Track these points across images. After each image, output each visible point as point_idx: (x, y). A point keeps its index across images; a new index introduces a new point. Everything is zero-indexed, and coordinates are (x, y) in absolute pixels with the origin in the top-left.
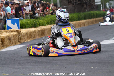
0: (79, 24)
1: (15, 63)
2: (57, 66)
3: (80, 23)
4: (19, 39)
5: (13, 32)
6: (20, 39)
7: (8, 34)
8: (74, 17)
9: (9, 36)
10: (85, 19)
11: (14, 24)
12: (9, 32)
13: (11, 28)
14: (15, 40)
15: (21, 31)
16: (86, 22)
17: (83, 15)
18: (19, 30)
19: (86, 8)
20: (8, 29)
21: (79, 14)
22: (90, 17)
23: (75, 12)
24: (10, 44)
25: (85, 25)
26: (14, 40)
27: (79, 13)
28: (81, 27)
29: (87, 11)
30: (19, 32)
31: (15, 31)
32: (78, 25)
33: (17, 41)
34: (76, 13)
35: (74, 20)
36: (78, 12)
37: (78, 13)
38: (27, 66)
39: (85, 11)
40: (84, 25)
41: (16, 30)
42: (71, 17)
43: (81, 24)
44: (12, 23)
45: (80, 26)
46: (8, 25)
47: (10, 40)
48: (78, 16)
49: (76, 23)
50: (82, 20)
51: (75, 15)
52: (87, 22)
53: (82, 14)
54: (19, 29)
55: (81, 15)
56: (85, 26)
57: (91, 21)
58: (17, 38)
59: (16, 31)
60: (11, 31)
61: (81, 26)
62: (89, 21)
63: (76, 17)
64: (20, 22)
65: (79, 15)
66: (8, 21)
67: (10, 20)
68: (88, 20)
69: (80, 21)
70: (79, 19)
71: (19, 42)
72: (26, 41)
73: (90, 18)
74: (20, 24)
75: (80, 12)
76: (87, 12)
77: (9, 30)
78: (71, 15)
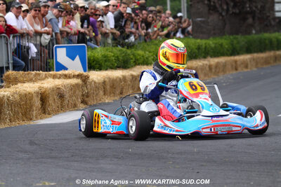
0: (234, 64)
1: (72, 156)
2: (177, 166)
3: (236, 62)
4: (83, 95)
5: (70, 78)
6: (88, 97)
7: (58, 82)
8: (221, 45)
9: (59, 88)
10: (248, 51)
11: (73, 58)
12: (59, 78)
13: (66, 69)
14: (74, 98)
15: (91, 78)
16: (250, 59)
17: (243, 43)
18: (85, 74)
19: (252, 26)
20: (57, 70)
21: (235, 38)
22: (262, 47)
23: (224, 34)
24: (62, 108)
25: (249, 66)
26: (71, 96)
27: (234, 36)
28: (238, 72)
29: (254, 32)
30: (85, 79)
31: (74, 76)
32: (232, 66)
33: (80, 100)
34: (228, 36)
35: (223, 54)
36: (231, 34)
37: (231, 37)
38: (102, 165)
39: (250, 33)
40: (246, 67)
41: (77, 73)
42: (215, 47)
43: (238, 63)
44: (68, 55)
45: (236, 69)
46: (58, 60)
47: (61, 96)
48: (232, 45)
49: (225, 62)
50: (242, 54)
51: (225, 41)
52: (254, 59)
53: (242, 39)
54: (85, 71)
55: (238, 43)
56: (249, 70)
57: (262, 58)
58: (80, 93)
59: (79, 76)
60: (66, 76)
61: (239, 69)
62: (258, 58)
63: (227, 46)
64: (88, 54)
65: (235, 42)
66: (58, 49)
67: (65, 49)
68: (255, 55)
69: (237, 58)
70: (234, 52)
71: (83, 102)
72: (100, 100)
73: (261, 51)
74: (89, 60)
75: (237, 34)
76: (254, 36)
77: (61, 72)
78: (215, 41)
